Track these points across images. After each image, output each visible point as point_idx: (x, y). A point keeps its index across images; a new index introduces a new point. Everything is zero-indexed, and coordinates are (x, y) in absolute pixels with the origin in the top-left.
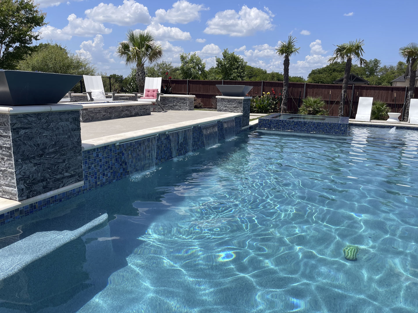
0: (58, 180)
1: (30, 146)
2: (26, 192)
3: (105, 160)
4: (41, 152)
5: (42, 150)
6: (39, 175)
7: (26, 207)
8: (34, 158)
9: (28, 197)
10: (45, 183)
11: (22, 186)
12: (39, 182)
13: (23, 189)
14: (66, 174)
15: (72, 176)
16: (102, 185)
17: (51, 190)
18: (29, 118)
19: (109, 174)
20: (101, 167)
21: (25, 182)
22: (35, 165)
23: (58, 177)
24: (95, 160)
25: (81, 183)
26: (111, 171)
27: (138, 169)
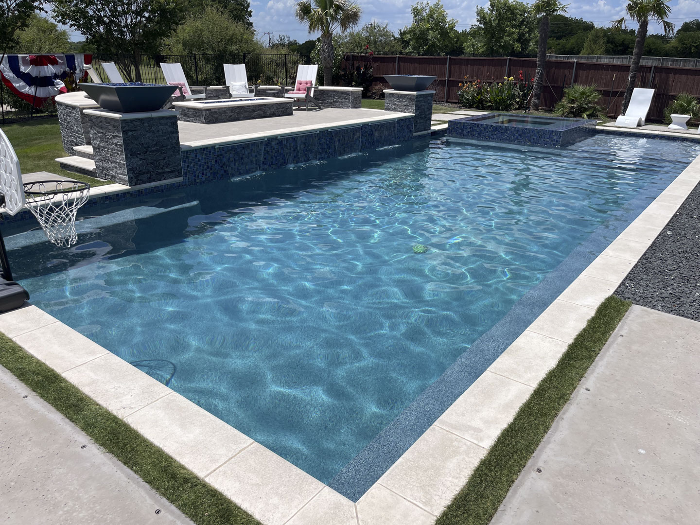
0: (159, 174)
1: (137, 144)
2: (135, 180)
3: (204, 161)
4: (145, 150)
5: (145, 148)
6: (144, 167)
7: (135, 192)
8: (140, 154)
9: (136, 185)
10: (149, 175)
11: (132, 175)
12: (144, 173)
13: (132, 177)
14: (167, 170)
15: (172, 172)
16: (202, 183)
17: (154, 181)
18: (135, 123)
19: (209, 174)
20: (200, 166)
21: (133, 172)
22: (141, 159)
23: (160, 171)
24: (193, 160)
25: (181, 179)
26: (212, 171)
27: (242, 172)
